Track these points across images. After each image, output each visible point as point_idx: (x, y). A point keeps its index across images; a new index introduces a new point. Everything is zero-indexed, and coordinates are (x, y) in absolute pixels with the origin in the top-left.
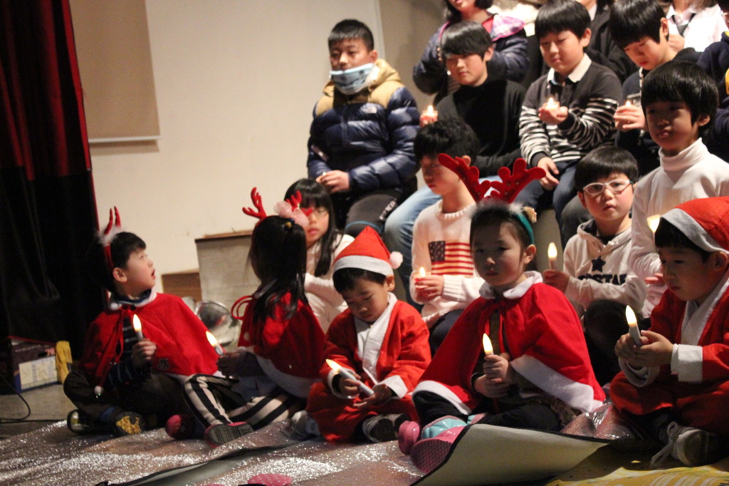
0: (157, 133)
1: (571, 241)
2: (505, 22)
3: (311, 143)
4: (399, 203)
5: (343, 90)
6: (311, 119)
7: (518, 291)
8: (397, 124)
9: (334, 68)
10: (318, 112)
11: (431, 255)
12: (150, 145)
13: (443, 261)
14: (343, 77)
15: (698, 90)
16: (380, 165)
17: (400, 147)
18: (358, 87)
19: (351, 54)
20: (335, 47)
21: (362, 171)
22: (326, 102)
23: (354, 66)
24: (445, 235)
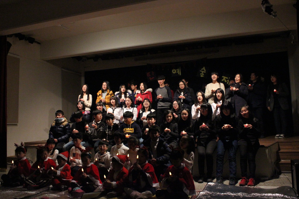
0: (18, 123)
1: (96, 154)
2: (87, 112)
3: (50, 131)
4: (66, 144)
5: (57, 122)
6: (51, 127)
7: (89, 165)
8: (67, 129)
9: (56, 118)
10: (52, 125)
11: (73, 155)
12: (16, 125)
13: (75, 156)
14: (57, 120)
15: (122, 135)
16: (63, 137)
17: (66, 134)
18: (60, 122)
19: (59, 116)
20: (56, 115)
21: (60, 138)
22: (54, 124)
23: (60, 118)
24: (76, 152)
